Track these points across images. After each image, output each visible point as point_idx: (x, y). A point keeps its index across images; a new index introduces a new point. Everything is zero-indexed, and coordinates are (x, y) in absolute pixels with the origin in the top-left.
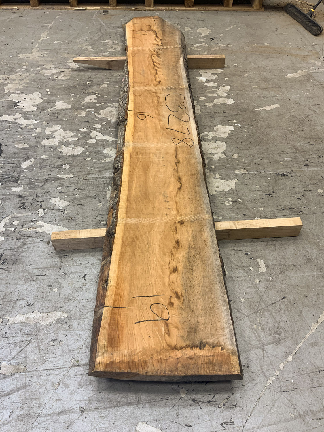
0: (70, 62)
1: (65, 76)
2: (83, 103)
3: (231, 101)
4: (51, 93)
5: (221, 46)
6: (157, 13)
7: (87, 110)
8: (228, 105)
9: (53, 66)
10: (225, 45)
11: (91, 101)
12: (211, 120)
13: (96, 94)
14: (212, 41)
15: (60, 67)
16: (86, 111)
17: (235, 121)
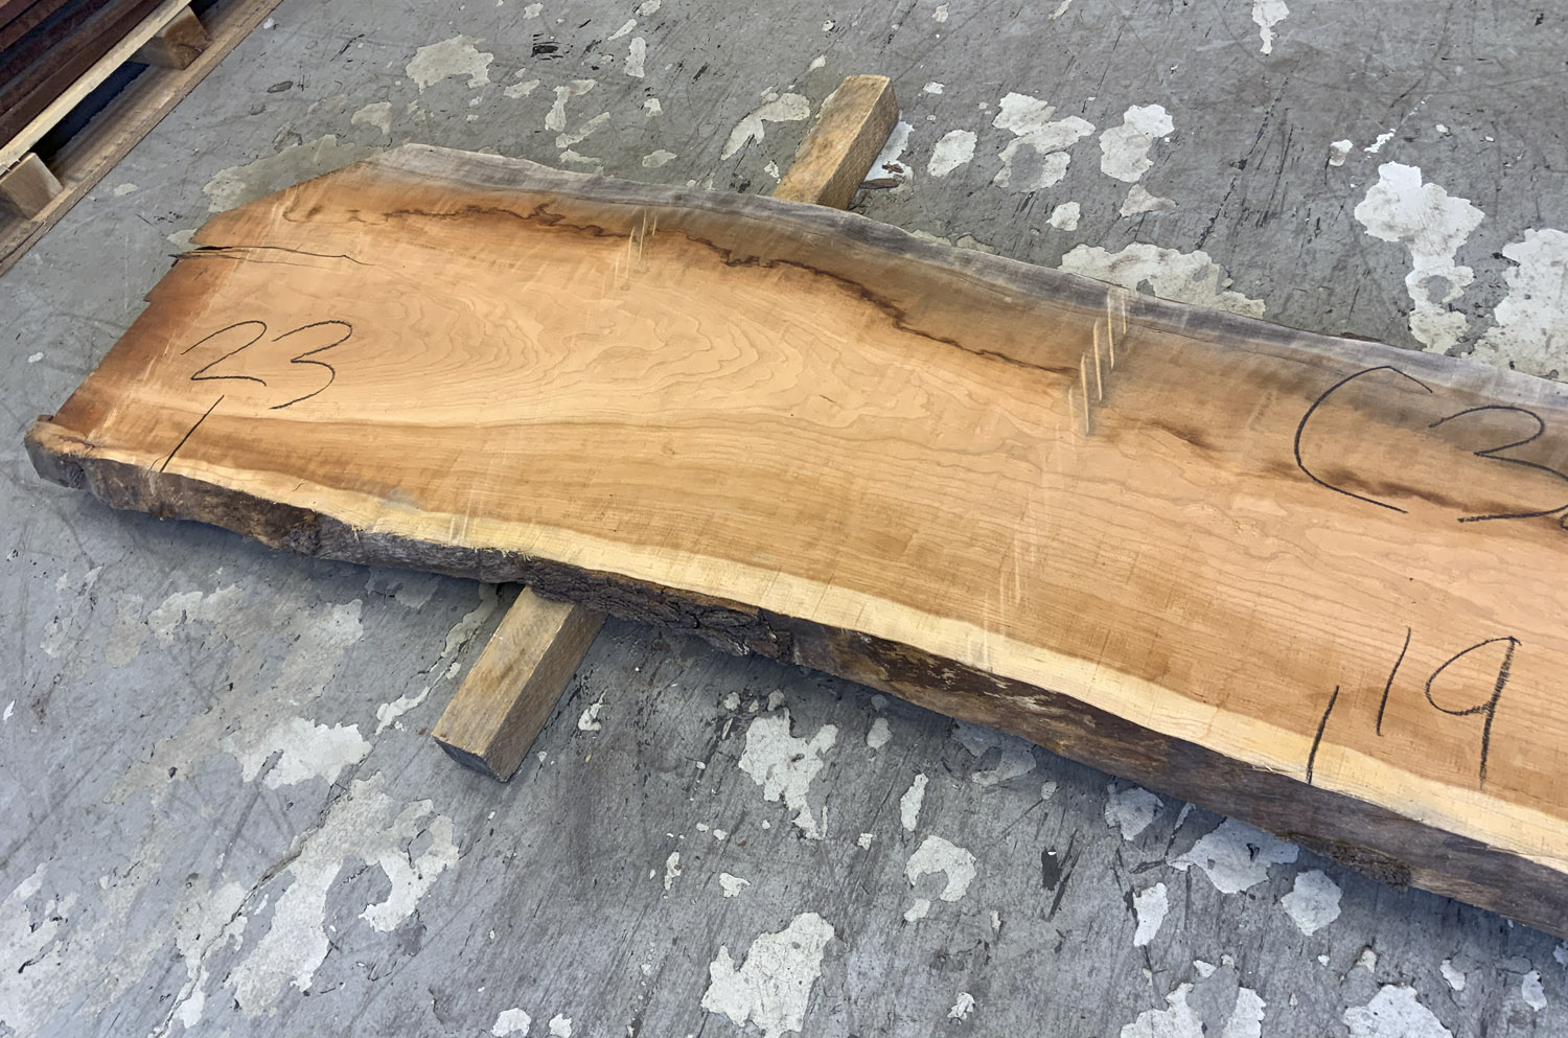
0: (270, 765)
1: (411, 849)
2: (806, 821)
3: (1153, 120)
4: (564, 1009)
5: (630, 37)
6: (120, 191)
7: (909, 821)
8: (1176, 137)
9: (233, 894)
10: (633, 23)
11: (812, 767)
12: (1292, 227)
13: (740, 710)
14: (558, 52)
15: (280, 850)
16: (919, 835)
17: (1345, 146)
